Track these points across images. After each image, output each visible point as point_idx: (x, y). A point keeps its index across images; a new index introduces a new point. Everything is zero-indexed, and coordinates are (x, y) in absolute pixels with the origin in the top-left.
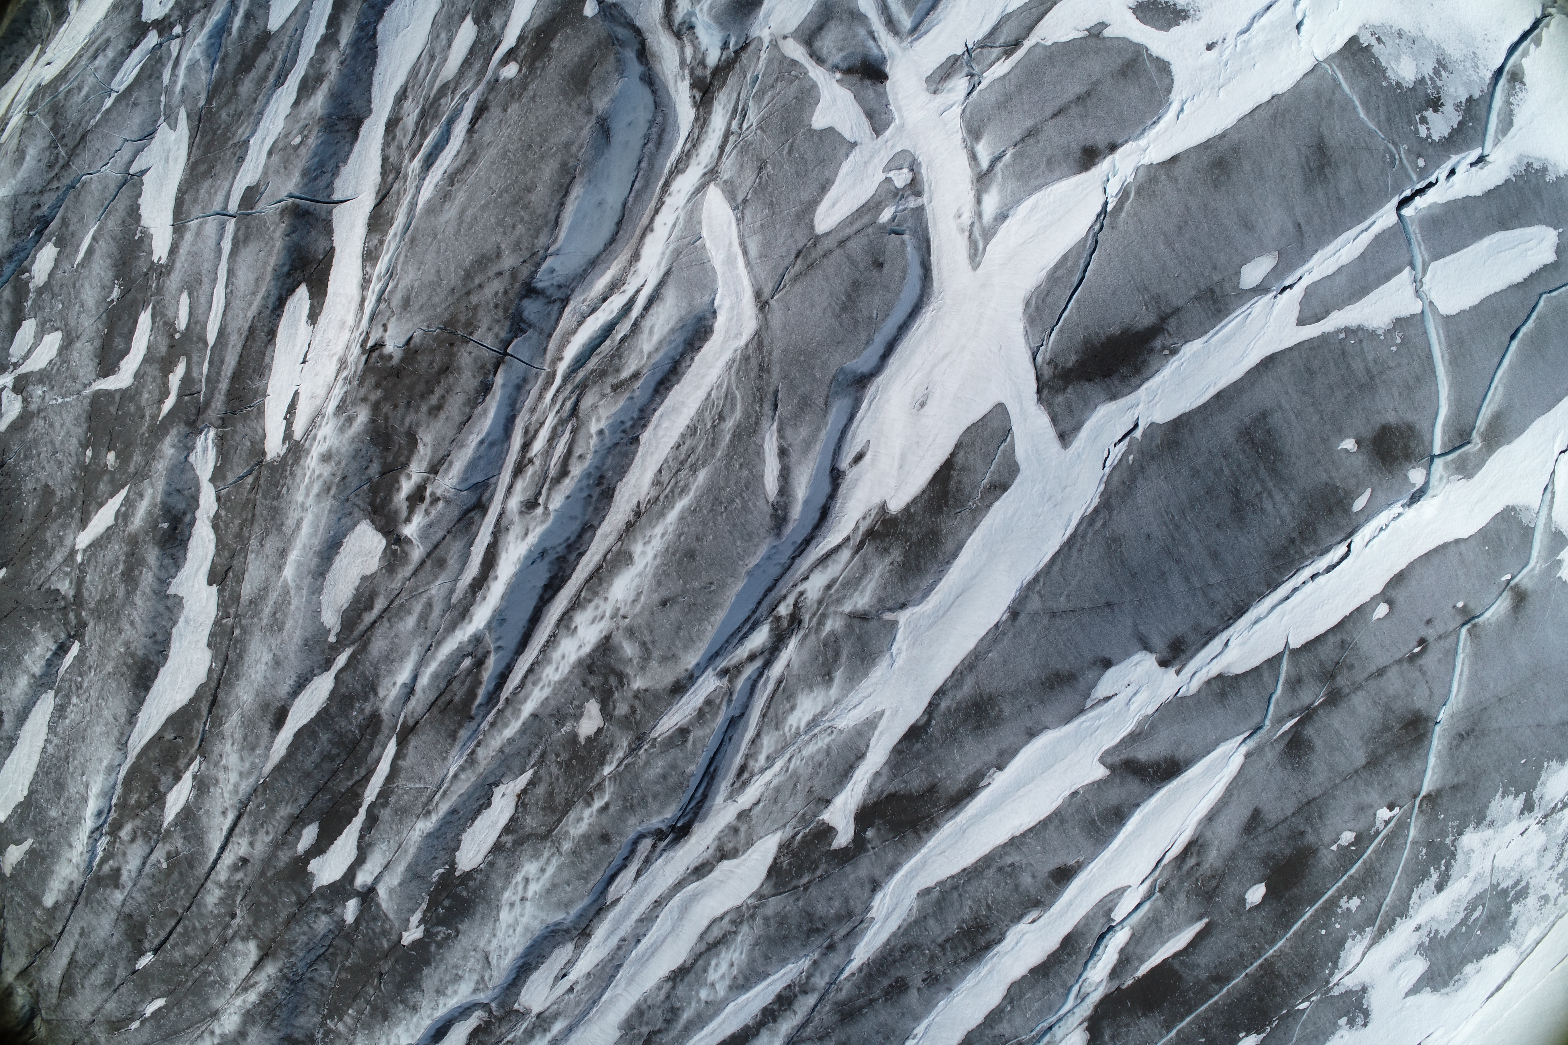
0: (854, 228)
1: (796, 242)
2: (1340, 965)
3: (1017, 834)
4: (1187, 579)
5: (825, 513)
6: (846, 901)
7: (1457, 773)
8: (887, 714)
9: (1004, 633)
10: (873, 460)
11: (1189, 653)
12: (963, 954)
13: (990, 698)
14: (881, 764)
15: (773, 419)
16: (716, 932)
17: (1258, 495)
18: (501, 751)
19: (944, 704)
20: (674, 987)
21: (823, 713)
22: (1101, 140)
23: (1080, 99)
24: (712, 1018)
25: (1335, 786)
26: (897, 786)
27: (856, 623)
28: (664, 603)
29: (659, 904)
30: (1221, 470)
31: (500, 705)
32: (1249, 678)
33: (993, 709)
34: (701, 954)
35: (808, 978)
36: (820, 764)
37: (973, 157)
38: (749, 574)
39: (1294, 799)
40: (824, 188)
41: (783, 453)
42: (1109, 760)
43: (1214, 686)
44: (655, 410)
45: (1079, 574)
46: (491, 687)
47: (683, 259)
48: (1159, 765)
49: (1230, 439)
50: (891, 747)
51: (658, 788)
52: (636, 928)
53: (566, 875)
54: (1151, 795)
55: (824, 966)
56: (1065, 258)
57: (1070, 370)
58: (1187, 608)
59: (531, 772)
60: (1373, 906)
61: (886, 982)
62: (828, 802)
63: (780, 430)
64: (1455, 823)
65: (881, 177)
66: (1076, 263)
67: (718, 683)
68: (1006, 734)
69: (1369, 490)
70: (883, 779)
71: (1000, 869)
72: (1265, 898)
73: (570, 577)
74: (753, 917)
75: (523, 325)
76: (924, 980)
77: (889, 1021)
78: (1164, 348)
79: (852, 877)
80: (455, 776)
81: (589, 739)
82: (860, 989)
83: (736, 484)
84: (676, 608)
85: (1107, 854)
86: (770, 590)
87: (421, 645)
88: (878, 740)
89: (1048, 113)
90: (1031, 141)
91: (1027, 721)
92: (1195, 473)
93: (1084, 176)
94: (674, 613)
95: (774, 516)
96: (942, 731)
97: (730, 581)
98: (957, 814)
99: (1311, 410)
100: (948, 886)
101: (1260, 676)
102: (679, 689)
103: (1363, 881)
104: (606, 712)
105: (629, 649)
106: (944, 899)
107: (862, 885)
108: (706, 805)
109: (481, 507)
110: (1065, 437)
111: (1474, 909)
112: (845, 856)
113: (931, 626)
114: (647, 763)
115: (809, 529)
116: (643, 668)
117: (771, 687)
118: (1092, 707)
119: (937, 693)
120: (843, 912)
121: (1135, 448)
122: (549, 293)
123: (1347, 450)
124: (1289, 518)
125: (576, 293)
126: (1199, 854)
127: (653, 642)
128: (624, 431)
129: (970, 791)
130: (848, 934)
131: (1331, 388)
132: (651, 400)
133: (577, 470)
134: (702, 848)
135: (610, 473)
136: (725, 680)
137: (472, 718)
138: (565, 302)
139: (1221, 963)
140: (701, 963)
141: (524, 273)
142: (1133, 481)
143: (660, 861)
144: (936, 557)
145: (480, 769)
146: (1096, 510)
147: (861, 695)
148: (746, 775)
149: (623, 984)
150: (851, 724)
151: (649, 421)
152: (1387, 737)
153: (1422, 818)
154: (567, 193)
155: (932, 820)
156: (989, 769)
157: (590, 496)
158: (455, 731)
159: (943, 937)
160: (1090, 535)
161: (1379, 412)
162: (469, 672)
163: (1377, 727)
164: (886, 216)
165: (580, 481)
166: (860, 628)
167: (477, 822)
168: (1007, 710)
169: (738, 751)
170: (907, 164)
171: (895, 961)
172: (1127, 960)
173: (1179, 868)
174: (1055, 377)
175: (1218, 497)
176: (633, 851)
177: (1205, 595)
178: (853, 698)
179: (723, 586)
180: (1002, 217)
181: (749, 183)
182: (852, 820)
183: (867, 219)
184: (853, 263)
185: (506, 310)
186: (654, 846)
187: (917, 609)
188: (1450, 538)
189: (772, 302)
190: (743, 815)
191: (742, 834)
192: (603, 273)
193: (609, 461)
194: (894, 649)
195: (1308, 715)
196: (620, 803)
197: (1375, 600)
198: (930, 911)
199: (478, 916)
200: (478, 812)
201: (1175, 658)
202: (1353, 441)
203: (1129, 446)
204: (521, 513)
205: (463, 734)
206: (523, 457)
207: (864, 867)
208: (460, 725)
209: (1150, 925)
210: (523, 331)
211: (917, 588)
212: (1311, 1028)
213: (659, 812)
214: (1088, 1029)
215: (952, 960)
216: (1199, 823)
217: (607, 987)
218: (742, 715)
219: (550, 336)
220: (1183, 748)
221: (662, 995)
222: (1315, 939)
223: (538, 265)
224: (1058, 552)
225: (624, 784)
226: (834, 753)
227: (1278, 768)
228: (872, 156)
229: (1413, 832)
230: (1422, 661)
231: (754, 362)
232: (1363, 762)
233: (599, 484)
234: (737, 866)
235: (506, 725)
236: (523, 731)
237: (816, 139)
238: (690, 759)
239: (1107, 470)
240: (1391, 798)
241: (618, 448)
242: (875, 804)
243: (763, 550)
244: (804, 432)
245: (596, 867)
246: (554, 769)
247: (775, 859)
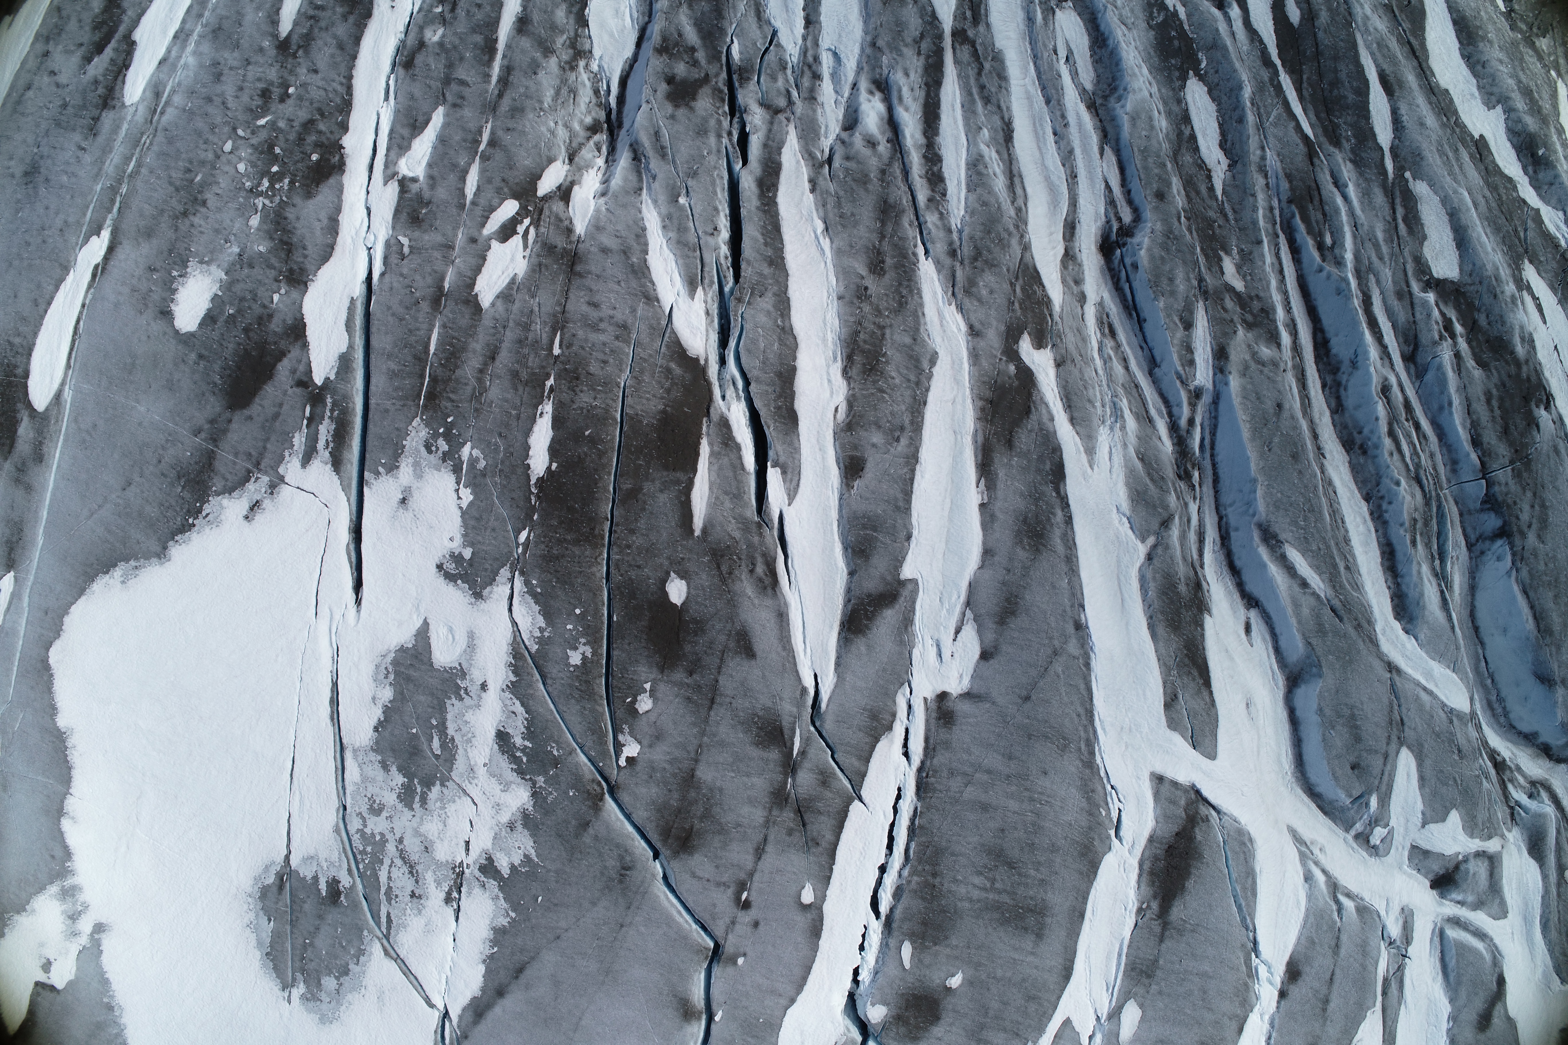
0: (1386, 773)
1: (1410, 728)
2: (529, 598)
3: (918, 467)
4: (989, 772)
5: (1234, 570)
6: (980, 300)
7: (596, 838)
8: (1089, 469)
9: (1072, 606)
10: (1239, 636)
11: (933, 721)
12: (862, 336)
13: (1038, 550)
14: (1057, 428)
15: (1328, 600)
16: (1019, 191)
17: (993, 881)
18: (1254, 195)
19: (1059, 513)
20: (1003, 118)
21: (1123, 428)
22: (1295, 991)
23: (1326, 1001)
24: (966, 119)
25: (703, 733)
26: (1032, 423)
27: (1165, 515)
28: (1279, 406)
29: (1072, 177)
30: (1037, 870)
31: (1278, 226)
32: (867, 748)
33: (1029, 544)
34: (1011, 163)
35: (941, 214)
36: (1086, 388)
37: (1349, 895)
38: (1255, 481)
39: (729, 692)
40: (1422, 779)
41: (1304, 584)
42: (910, 587)
43: (888, 717)
44: (1377, 531)
45: (1065, 699)
46: (1298, 237)
47: (1453, 647)
48: (869, 619)
49: (1050, 895)
50: (1064, 447)
51: (1167, 268)
52: (1069, 143)
53: (1154, 142)
54: (848, 590)
55: (941, 234)
56: (1254, 894)
57: (1193, 827)
58: (968, 752)
59: (1220, 198)
60: (553, 670)
61: (889, 261)
62: (1059, 364)
63: (1318, 597)
64: (550, 799)
65: (1392, 823)
66: (1246, 898)
67: (1197, 383)
68: (1004, 535)
69: (907, 965)
70: (1045, 419)
71: (902, 429)
72: (666, 594)
73: (1317, 363)
74: (1017, 227)
75: (1489, 506)
76: (866, 288)
77: (855, 231)
78: (1148, 907)
79: (995, 323)
80: (1263, 148)
81: (1220, 259)
82: (900, 239)
83: (1313, 534)
84: (1272, 411)
85: (834, 514)
86: (1216, 481)
87: (1362, 225)
88: (1076, 444)
89: (1338, 972)
90: (1333, 943)
91: (1000, 558)
92: (1054, 849)
93: (1286, 958)
94: (1269, 405)
95: (1275, 536)
96: (1043, 494)
97: (1262, 464)
98: (975, 441)
99: (1009, 974)
100: (924, 380)
101: (859, 758)
102: (1221, 355)
103: (587, 682)
104: (1230, 289)
105: (1266, 352)
106: (916, 367)
107: (982, 324)
108: (1110, 283)
109: (1409, 358)
110: (1159, 779)
111: (443, 746)
112: (1012, 336)
113: (1119, 562)
114: (1188, 280)
115: (1235, 547)
116: (1249, 346)
117: (1153, 412)
118: (964, 614)
119: (1070, 518)
120: (974, 289)
121: (1107, 822)
122: (1487, 543)
123: (953, 975)
124: (954, 887)
125: (1467, 558)
126: (760, 580)
127: (1261, 372)
128: (1382, 498)
129: (985, 468)
130: (954, 276)
131: (1005, 1004)
132: (1386, 535)
133: (1387, 442)
134: (1083, 247)
135: (1362, 461)
136: (1192, 388)
137: (1290, 201)
138: (1470, 546)
139: (644, 509)
140: (1006, 156)
141: (1518, 541)
142: (1088, 799)
143: (1103, 211)
144: (1162, 613)
145: (1253, 168)
146: (1092, 753)
147: (1116, 466)
148: (1107, 331)
149: (1030, 88)
150: (1100, 439)
151: (1372, 519)
152: (699, 810)
153: (588, 776)
154: (1535, 617)
155: (987, 421)
156: (990, 498)
157: (1360, 433)
158: (1290, 182)
159: (888, 336)
160: (1082, 734)
161: (951, 1025)
162: (1321, 235)
163: (716, 810)
164: (1374, 802)
165: (1379, 438)
166: (1160, 514)
167: (1216, 125)
168: (1022, 554)
169: (1129, 344)
170: (1381, 847)
171: (900, 284)
172: (726, 445)
173: (764, 555)
174: (1197, 813)
175: (1022, 849)
176: (1130, 202)
177: (965, 774)
178: (1118, 459)
179: (1262, 456)
180: (1308, 878)
181: (1459, 736)
182: (1032, 367)
183: (1383, 788)
184: (1371, 751)
185: (1508, 506)
186: (1119, 219)
187: (1138, 565)
188: (800, 998)
189: (1388, 675)
190: (1082, 298)
191: (1072, 284)
192: (1461, 588)
193: (1371, 468)
194: (1125, 520)
195: (790, 766)
196: (1176, 233)
197: (821, 898)
198: (916, 348)
199: (1152, 53)
200: (1223, 134)
201: (939, 708)
202: (954, 986)
203: (1111, 820)
204: (1386, 379)
205: (1285, 185)
206: (1413, 418)
207: (993, 338)
208: (1292, 189)
209: (738, 488)
210: (1484, 502)
211: (1154, 578)
212: (492, 523)
213: (1149, 250)
214: (697, 360)
215: (865, 325)
216: (786, 604)
217: (1039, 78)
218: (1151, 373)
219: (1461, 515)
220: (863, 649)
221: (1002, 104)
222: (579, 599)
223: (1514, 555)
224: (1091, 699)
225: (1185, 248)
226: (1088, 406)
227: (769, 704)
228: (1406, 829)
229: (583, 758)
230: (730, 892)
231: (1365, 625)
232: (698, 773)
233: (1361, 447)
234: (1055, 255)
235: (1264, 216)
236: (1255, 223)
237: (1448, 804)
238: (1168, 308)
239: (1109, 787)
240: (638, 768)
241: (1374, 482)
242: (1030, 395)
243: (1261, 506)
244: (1306, 611)
245: (1146, 168)
246: (1211, 214)
247: (1044, 287)
